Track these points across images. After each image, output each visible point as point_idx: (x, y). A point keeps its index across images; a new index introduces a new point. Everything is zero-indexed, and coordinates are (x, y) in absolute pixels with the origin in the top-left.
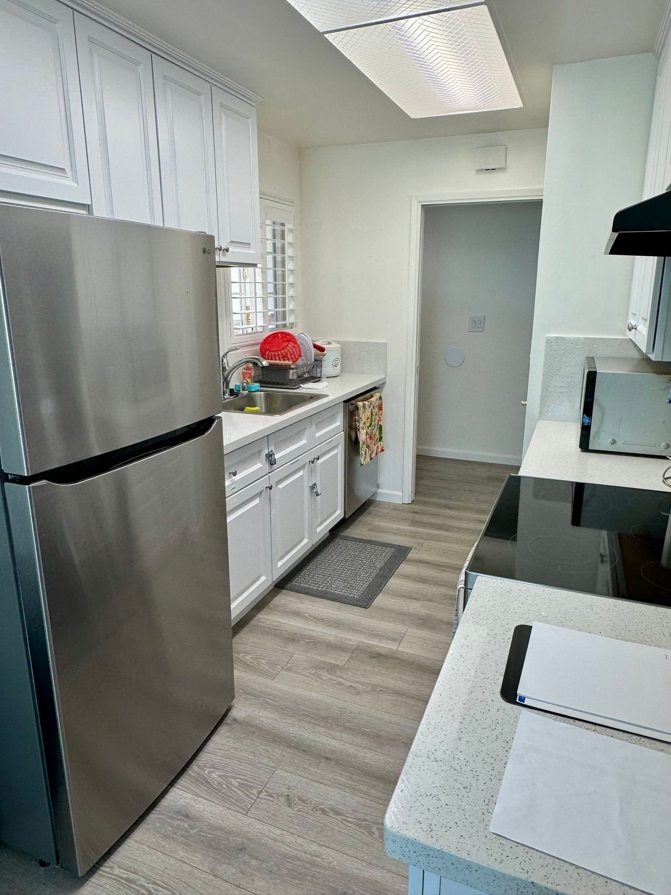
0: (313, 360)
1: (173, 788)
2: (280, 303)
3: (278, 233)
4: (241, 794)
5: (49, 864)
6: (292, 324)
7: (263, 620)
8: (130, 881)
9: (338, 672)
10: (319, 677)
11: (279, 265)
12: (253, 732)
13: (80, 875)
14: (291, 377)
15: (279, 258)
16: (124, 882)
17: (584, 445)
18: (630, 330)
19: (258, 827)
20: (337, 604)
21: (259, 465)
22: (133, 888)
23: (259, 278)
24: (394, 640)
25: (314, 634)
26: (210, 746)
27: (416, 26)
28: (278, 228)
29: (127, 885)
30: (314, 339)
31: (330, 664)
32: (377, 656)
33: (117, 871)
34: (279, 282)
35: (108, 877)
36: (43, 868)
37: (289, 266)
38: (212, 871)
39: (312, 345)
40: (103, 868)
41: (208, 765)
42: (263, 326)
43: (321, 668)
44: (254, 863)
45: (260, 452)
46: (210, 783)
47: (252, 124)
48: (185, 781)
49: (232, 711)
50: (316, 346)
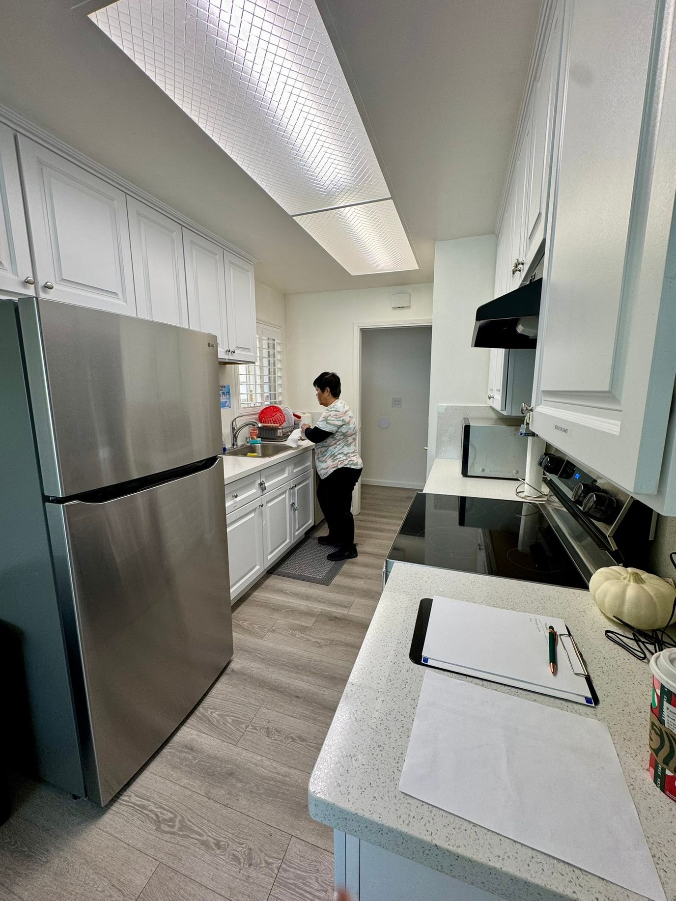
0: (293, 424)
1: (183, 727)
2: (272, 389)
3: (271, 346)
4: (233, 728)
5: (79, 798)
6: (280, 402)
7: (257, 597)
8: (143, 807)
9: (307, 632)
10: (294, 635)
11: (272, 365)
12: (246, 679)
13: (103, 806)
14: (278, 435)
15: (272, 361)
16: (138, 808)
17: (465, 473)
18: (490, 398)
19: (244, 755)
20: (308, 583)
21: (254, 491)
22: (144, 813)
23: (258, 372)
24: (345, 607)
25: (291, 605)
26: (214, 691)
27: (350, 212)
28: (271, 342)
29: (140, 811)
30: (294, 411)
31: (302, 626)
32: (334, 619)
33: (134, 799)
34: (272, 375)
35: (126, 805)
36: (75, 801)
37: (278, 365)
38: (207, 794)
39: (292, 415)
40: (122, 797)
41: (211, 707)
42: (261, 403)
43: (294, 630)
44: (239, 785)
45: (254, 482)
46: (211, 721)
47: (251, 276)
48: (192, 720)
49: (231, 664)
50: (295, 415)
